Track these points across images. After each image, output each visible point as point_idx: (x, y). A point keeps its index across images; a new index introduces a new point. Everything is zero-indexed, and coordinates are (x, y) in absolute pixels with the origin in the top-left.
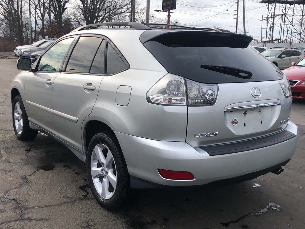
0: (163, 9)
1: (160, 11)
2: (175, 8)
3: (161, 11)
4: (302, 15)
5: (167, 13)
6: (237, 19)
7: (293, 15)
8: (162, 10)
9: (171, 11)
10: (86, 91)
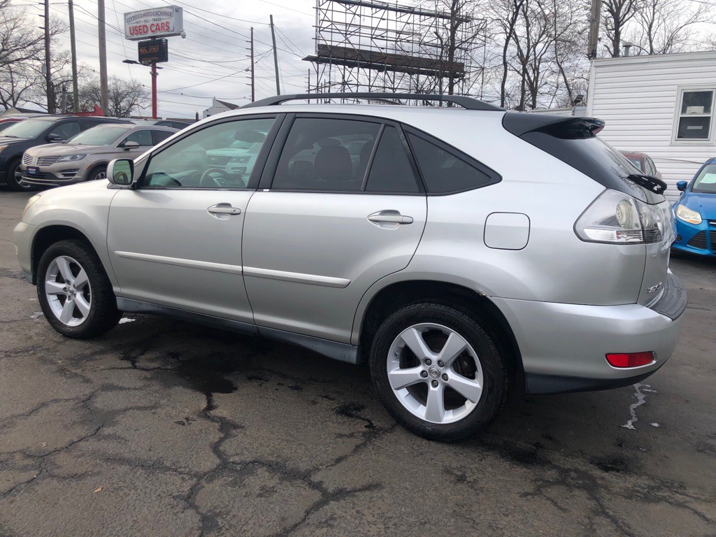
0: (140, 60)
1: (135, 62)
2: (166, 60)
3: (137, 63)
4: (369, 86)
5: (149, 69)
6: (253, 85)
7: (358, 85)
8: (138, 61)
9: (158, 65)
10: (379, 226)
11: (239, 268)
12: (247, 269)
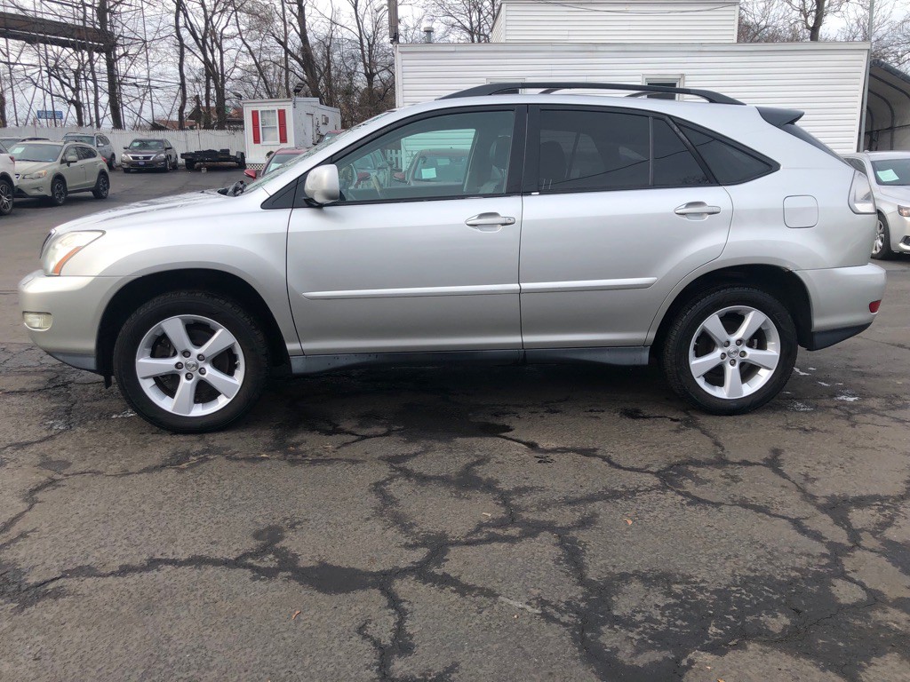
10: (686, 219)
11: (515, 286)
12: (525, 286)
